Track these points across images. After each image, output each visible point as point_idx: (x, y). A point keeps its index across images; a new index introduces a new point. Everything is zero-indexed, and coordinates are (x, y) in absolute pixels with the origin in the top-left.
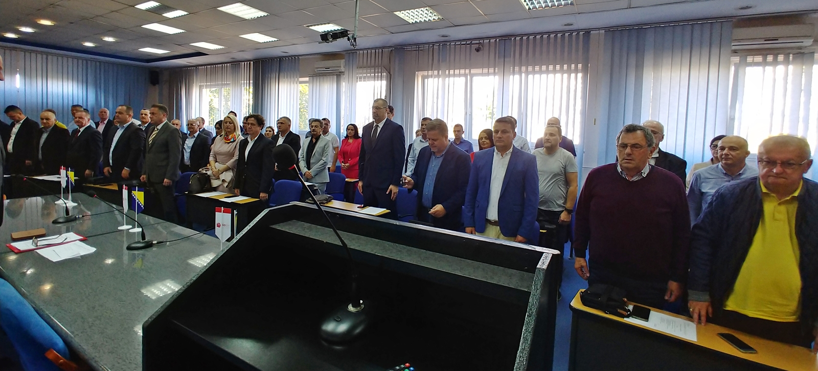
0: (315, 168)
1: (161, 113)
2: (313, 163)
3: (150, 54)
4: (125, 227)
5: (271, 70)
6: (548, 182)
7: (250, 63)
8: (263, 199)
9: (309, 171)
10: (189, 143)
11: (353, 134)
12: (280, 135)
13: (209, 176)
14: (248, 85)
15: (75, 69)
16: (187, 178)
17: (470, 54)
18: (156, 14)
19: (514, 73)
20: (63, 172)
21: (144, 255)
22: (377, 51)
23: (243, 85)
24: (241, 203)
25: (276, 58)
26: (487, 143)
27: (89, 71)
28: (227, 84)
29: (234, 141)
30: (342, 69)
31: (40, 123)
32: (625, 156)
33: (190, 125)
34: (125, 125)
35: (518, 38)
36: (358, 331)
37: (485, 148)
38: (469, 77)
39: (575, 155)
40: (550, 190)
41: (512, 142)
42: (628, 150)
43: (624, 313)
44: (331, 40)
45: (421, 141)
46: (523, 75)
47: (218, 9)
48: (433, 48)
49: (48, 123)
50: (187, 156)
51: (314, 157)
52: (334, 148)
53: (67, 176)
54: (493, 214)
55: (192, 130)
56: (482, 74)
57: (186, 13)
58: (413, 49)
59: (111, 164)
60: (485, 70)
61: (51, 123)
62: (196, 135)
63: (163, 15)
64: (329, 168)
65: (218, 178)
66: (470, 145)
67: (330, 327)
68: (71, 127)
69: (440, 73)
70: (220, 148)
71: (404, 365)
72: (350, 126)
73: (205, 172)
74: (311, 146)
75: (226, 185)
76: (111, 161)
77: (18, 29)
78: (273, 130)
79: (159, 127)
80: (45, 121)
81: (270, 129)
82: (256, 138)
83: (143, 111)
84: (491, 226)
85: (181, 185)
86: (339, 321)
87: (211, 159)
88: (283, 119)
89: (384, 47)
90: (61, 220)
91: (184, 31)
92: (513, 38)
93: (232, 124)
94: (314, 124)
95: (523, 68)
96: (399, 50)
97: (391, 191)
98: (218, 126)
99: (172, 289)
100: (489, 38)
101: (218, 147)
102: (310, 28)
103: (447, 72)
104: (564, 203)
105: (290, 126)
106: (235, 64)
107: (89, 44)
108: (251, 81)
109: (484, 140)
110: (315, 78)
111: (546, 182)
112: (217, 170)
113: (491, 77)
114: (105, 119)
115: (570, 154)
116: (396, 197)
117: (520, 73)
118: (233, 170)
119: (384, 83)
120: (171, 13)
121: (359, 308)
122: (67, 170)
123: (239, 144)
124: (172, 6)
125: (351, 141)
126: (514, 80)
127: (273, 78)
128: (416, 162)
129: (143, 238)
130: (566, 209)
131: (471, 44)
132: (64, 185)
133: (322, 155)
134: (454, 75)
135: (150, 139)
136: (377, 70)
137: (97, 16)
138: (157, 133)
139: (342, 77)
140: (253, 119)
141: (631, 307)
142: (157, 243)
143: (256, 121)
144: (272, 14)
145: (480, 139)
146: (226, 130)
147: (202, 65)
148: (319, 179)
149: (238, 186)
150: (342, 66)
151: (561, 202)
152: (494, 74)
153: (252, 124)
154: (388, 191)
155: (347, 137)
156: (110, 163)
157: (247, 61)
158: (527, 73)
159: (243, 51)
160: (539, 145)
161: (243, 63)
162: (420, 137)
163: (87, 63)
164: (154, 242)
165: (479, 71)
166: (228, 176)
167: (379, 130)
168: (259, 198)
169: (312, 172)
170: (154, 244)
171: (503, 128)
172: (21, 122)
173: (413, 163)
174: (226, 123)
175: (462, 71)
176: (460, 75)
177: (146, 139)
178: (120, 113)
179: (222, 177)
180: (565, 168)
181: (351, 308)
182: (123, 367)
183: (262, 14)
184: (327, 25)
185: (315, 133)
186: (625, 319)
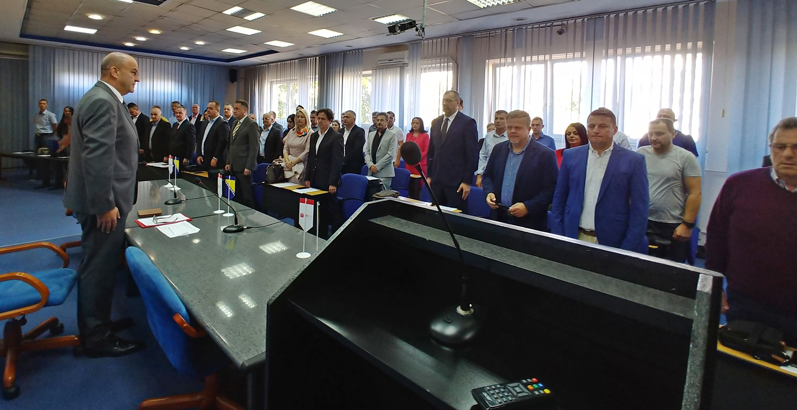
0: (380, 162)
1: (243, 108)
2: (379, 157)
3: (230, 54)
4: (219, 212)
5: (336, 64)
6: (657, 188)
7: (316, 58)
8: (331, 192)
9: (375, 165)
10: (264, 136)
11: (418, 128)
12: (345, 129)
13: (283, 168)
14: (314, 80)
15: (173, 70)
16: (264, 169)
17: (551, 38)
18: (238, 18)
19: (607, 56)
20: (170, 160)
21: (236, 238)
22: (443, 39)
23: (309, 80)
24: (312, 195)
25: (341, 52)
26: (576, 139)
27: (184, 70)
28: (295, 80)
29: (306, 135)
30: (406, 61)
31: (150, 117)
32: (783, 159)
33: (265, 119)
34: (215, 119)
35: (612, 16)
36: (468, 336)
37: (574, 145)
38: (549, 63)
39: (697, 155)
40: (662, 196)
41: (612, 138)
42: (787, 152)
43: (780, 359)
44: (399, 31)
45: (494, 136)
46: (619, 58)
47: (291, 8)
48: (506, 34)
49: (156, 118)
50: (262, 148)
51: (380, 151)
52: (399, 143)
53: (173, 164)
54: (588, 221)
55: (266, 124)
56: (566, 60)
57: (263, 15)
58: (483, 36)
59: (203, 154)
60: (570, 55)
61: (158, 118)
62: (270, 128)
63: (245, 18)
64: (394, 162)
65: (291, 170)
66: (551, 142)
67: (438, 327)
68: (172, 120)
69: (515, 60)
70: (293, 141)
71: (531, 379)
72: (416, 119)
73: (278, 164)
74: (377, 141)
75: (298, 176)
76: (203, 151)
77: (135, 39)
78: (339, 124)
79: (241, 121)
80: (154, 116)
81: (336, 123)
82: (326, 132)
83: (226, 107)
84: (586, 235)
85: (258, 175)
86: (448, 322)
87: (285, 151)
88: (349, 113)
89: (450, 36)
90: (170, 202)
91: (260, 32)
92: (605, 16)
93: (304, 118)
94: (379, 118)
95: (620, 51)
96: (468, 37)
97: (462, 190)
98: (290, 119)
99: (246, 272)
100: (575, 18)
101: (292, 140)
102: (376, 20)
103: (523, 59)
104: (681, 214)
105: (355, 119)
106: (302, 60)
107: (184, 48)
108: (317, 76)
109: (572, 135)
110: (378, 70)
111: (656, 187)
112: (290, 162)
113: (578, 63)
114: (196, 114)
115: (689, 153)
116: (468, 197)
117: (615, 55)
118: (304, 162)
119: (450, 74)
120: (251, 16)
121: (468, 312)
122: (174, 159)
123: (310, 137)
124: (252, 10)
125: (416, 135)
126: (607, 66)
127: (337, 72)
128: (488, 159)
129: (236, 223)
130: (684, 223)
131: (552, 26)
132: (171, 171)
133: (388, 150)
134: (531, 62)
135: (234, 132)
136: (442, 60)
137: (194, 23)
138: (240, 127)
139: (406, 69)
140: (323, 113)
141: (789, 353)
142: (247, 228)
143: (325, 115)
144: (340, 9)
145: (567, 134)
146: (299, 124)
147: (273, 62)
148: (384, 174)
149: (309, 178)
150: (405, 57)
151: (677, 213)
152: (582, 58)
153: (322, 118)
154: (459, 189)
155: (412, 131)
156: (201, 153)
157: (313, 56)
158: (624, 55)
159: (310, 47)
160: (643, 143)
161: (310, 59)
162: (493, 132)
163: (182, 64)
164: (244, 227)
165: (563, 56)
166: (300, 168)
167: (449, 124)
168: (328, 191)
169: (378, 166)
170: (245, 229)
171: (601, 122)
172: (137, 116)
173: (486, 160)
174: (299, 117)
175: (541, 57)
176: (538, 62)
177: (231, 132)
178: (211, 108)
179: (295, 169)
180: (682, 171)
181: (459, 310)
182: (234, 338)
183: (331, 10)
184: (392, 16)
185: (381, 127)
186: (782, 368)
